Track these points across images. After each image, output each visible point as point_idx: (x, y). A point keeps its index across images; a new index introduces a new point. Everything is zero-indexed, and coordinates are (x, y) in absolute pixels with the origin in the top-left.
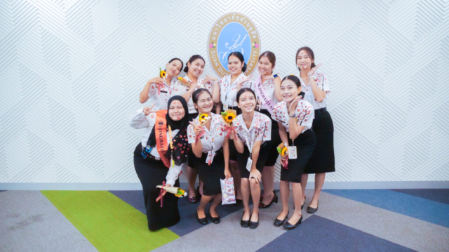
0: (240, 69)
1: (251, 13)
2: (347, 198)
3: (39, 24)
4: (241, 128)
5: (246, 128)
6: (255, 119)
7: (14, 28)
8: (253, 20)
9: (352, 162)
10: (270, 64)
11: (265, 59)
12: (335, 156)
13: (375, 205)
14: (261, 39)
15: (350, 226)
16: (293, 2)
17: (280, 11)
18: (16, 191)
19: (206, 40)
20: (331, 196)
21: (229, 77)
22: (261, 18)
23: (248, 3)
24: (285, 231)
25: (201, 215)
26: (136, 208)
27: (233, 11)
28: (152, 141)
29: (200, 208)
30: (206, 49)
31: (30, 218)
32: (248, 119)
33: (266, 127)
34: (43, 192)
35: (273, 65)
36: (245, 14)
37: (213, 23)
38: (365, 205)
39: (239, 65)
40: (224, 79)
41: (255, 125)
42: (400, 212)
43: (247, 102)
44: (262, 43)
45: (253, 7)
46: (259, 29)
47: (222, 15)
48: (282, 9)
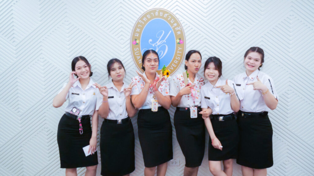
1: (175, 9)
8: (177, 16)
9: (286, 163)
14: (186, 35)
17: (205, 7)
19: (129, 37)
22: (186, 14)
27: (156, 7)
30: (129, 46)
36: (168, 10)
37: (136, 20)
44: (186, 39)
45: (177, 3)
46: (183, 25)
47: (146, 10)
48: (207, 4)
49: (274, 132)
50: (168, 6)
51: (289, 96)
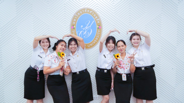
1: (96, 8)
8: (98, 12)
14: (103, 23)
16: (122, 1)
17: (114, 7)
19: (69, 24)
22: (103, 11)
23: (94, 2)
27: (86, 7)
30: (69, 29)
36: (93, 9)
37: (74, 14)
44: (103, 26)
45: (97, 5)
46: (101, 18)
47: (79, 9)
48: (115, 6)
50: (92, 6)
51: (161, 59)
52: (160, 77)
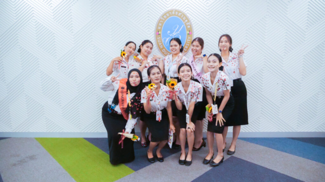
0: (179, 50)
1: (186, 10)
2: (257, 144)
3: (34, 18)
4: (180, 92)
5: (184, 92)
6: (191, 85)
7: (16, 21)
8: (188, 15)
9: (261, 117)
10: (200, 47)
11: (196, 43)
12: (248, 113)
13: (277, 149)
14: (194, 28)
15: (259, 164)
16: (217, 1)
17: (208, 8)
18: (18, 138)
19: (154, 29)
20: (245, 142)
21: (171, 56)
22: (194, 13)
23: (184, 3)
24: (211, 168)
25: (150, 156)
26: (103, 150)
27: (173, 8)
28: (116, 100)
29: (149, 150)
30: (153, 36)
31: (27, 157)
32: (186, 86)
33: (199, 92)
34: (37, 139)
35: (202, 47)
36: (182, 10)
37: (159, 17)
38: (270, 149)
39: (178, 47)
40: (167, 57)
41: (191, 90)
42: (295, 154)
43: (185, 73)
44: (194, 31)
45: (188, 5)
46: (192, 21)
47: (165, 11)
48: (209, 6)
49: (248, 94)
50: (182, 7)
51: (264, 72)
52: (262, 93)
